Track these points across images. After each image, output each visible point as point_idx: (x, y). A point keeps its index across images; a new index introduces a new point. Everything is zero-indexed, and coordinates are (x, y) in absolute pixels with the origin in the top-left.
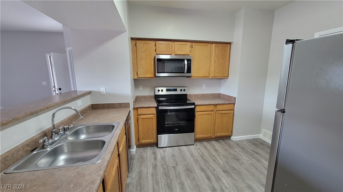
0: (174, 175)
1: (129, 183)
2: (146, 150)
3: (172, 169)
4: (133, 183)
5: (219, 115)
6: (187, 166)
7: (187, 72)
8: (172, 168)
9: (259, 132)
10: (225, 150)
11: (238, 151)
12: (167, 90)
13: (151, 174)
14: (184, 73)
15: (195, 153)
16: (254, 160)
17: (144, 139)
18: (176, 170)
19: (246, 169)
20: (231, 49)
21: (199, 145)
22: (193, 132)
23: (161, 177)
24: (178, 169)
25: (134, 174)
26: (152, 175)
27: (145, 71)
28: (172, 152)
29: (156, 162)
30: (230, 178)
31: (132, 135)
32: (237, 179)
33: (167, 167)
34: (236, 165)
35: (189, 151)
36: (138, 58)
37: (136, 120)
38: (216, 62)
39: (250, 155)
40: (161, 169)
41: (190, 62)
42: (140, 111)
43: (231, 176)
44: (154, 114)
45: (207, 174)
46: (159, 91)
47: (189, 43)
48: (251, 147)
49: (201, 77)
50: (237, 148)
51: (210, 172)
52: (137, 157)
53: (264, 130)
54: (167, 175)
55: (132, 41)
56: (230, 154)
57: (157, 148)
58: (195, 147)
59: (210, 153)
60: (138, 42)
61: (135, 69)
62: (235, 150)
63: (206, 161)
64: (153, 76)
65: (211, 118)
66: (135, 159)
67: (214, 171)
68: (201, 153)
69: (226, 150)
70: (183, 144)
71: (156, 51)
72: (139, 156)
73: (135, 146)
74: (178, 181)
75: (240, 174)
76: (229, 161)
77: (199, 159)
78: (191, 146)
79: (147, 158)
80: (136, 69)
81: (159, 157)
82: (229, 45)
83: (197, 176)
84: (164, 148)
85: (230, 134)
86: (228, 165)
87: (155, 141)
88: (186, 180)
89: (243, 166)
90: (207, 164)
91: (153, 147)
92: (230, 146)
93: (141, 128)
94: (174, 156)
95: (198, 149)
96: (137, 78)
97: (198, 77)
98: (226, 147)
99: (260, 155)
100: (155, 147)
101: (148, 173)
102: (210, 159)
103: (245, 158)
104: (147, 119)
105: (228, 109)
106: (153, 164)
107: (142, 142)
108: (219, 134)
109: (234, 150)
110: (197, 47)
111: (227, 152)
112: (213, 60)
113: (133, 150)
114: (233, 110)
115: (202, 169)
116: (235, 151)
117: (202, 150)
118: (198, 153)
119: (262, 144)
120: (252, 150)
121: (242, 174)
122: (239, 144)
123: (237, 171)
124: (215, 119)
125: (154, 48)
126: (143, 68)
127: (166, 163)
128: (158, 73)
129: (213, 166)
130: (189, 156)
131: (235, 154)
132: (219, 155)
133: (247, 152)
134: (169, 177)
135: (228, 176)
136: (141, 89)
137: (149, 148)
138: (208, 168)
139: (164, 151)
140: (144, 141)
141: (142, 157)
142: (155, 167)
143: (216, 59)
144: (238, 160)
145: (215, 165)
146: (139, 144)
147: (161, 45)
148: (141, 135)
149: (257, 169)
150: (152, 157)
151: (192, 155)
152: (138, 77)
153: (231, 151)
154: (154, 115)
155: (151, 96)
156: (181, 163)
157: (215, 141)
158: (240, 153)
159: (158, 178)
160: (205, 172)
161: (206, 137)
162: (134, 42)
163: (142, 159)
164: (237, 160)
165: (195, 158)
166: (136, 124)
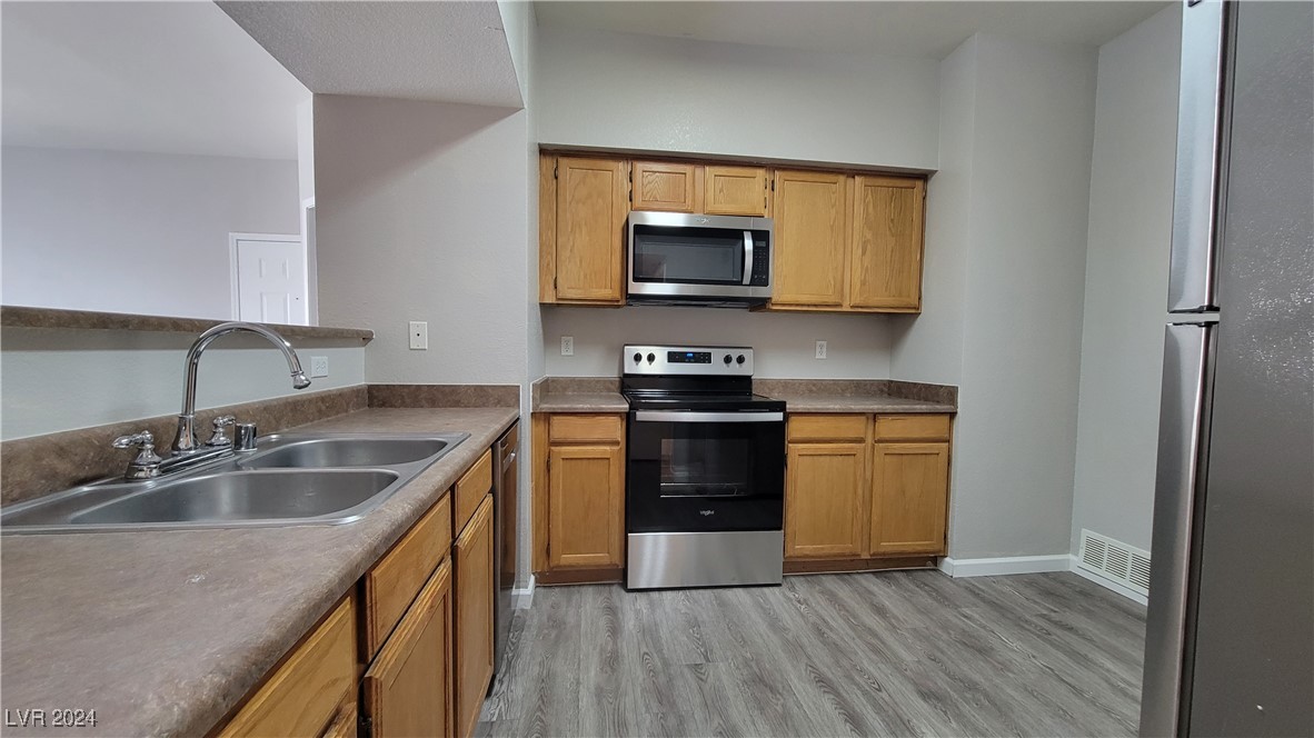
0: (698, 700)
1: (495, 719)
2: (577, 596)
3: (688, 674)
4: (511, 721)
5: (888, 458)
6: (753, 664)
7: (753, 283)
8: (686, 670)
9: (1065, 546)
10: (919, 611)
11: (977, 616)
12: (672, 358)
13: (592, 689)
14: (740, 283)
15: (789, 617)
16: (1061, 655)
17: (569, 548)
18: (704, 677)
19: (1026, 690)
20: (928, 198)
21: (801, 588)
22: (779, 529)
23: (635, 702)
24: (711, 673)
25: (519, 687)
26: (599, 693)
27: (585, 276)
28: (688, 608)
29: (615, 643)
30: (954, 725)
31: (522, 526)
32: (990, 729)
33: (666, 664)
34: (976, 671)
35: (762, 607)
36: (560, 225)
37: (543, 467)
38: (869, 247)
39: (1039, 636)
40: (640, 674)
41: (763, 244)
42: (561, 428)
43: (959, 716)
44: (617, 443)
45: (844, 700)
46: (638, 358)
47: (760, 173)
48: (1035, 602)
49: (809, 305)
50: (974, 605)
51: (859, 693)
52: (535, 621)
53: (1086, 533)
54: (663, 695)
55: (544, 160)
56: (945, 627)
57: (623, 592)
58: (784, 595)
59: (854, 618)
60: (564, 162)
61: (548, 265)
62: (967, 611)
63: (836, 650)
64: (617, 295)
65: (855, 473)
66: (529, 626)
67: (880, 690)
68: (813, 618)
69: (924, 611)
70: (734, 579)
71: (631, 200)
72: (545, 618)
73: (533, 578)
74: (715, 724)
75: (1000, 709)
76: (942, 652)
77: (805, 640)
78: (771, 588)
79: (579, 626)
80: (553, 266)
81: (629, 624)
82: (919, 184)
83: (800, 707)
84: (655, 595)
85: (937, 548)
86: (941, 670)
87: (617, 559)
88: (749, 723)
89: (1010, 675)
90: (844, 662)
91: (607, 588)
92: (943, 598)
93: (558, 500)
94: (694, 623)
95: (799, 602)
96: (554, 302)
97: (797, 305)
98: (924, 599)
99: (1083, 637)
100: (617, 590)
101: (578, 683)
102: (857, 640)
103: (1016, 645)
104: (585, 462)
105: (924, 435)
106: (602, 650)
107: (563, 562)
108: (888, 546)
109: (959, 612)
110: (789, 186)
111: (932, 619)
112: (856, 237)
113: (522, 591)
114: (948, 441)
115: (822, 681)
116: (965, 617)
117: (818, 608)
118: (798, 619)
119: (1083, 593)
120: (1043, 616)
121: (1013, 712)
122: (979, 589)
123: (987, 696)
124: (868, 474)
125: (627, 187)
126: (581, 261)
127: (660, 651)
128: (635, 280)
129: (871, 669)
130: (763, 627)
131: (967, 629)
132: (894, 627)
133: (1022, 623)
134: (673, 704)
135: (945, 713)
136: (567, 350)
137: (591, 589)
138: (852, 680)
139: (652, 604)
140: (568, 559)
141: (556, 623)
142: (612, 662)
143: (869, 236)
144: (983, 651)
145: (879, 665)
146: (551, 570)
147: (652, 177)
148: (559, 531)
149: (1078, 692)
150: (603, 622)
151: (775, 624)
152: (560, 295)
153: (949, 614)
154: (616, 448)
155: (605, 381)
156: (729, 653)
157: (871, 576)
158: (992, 626)
159: (622, 708)
160: (838, 694)
161: (835, 556)
162: (549, 163)
163: (557, 629)
164: (980, 652)
165: (790, 637)
166: (542, 480)
